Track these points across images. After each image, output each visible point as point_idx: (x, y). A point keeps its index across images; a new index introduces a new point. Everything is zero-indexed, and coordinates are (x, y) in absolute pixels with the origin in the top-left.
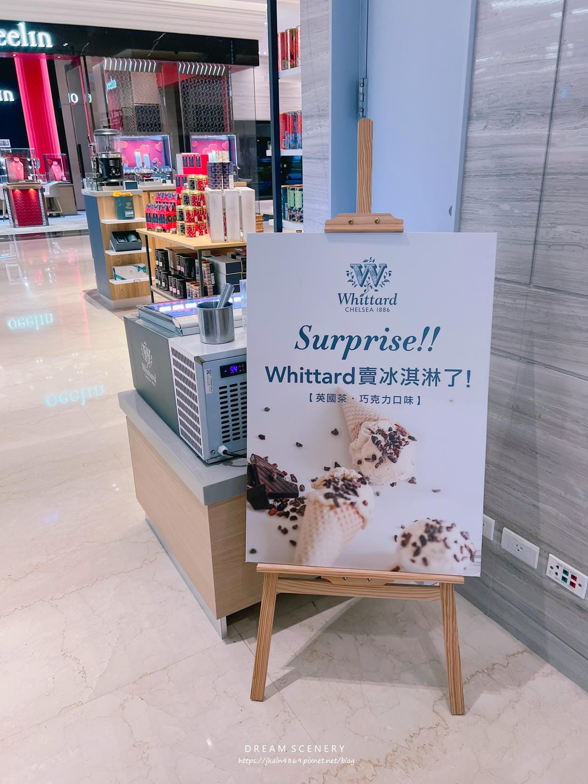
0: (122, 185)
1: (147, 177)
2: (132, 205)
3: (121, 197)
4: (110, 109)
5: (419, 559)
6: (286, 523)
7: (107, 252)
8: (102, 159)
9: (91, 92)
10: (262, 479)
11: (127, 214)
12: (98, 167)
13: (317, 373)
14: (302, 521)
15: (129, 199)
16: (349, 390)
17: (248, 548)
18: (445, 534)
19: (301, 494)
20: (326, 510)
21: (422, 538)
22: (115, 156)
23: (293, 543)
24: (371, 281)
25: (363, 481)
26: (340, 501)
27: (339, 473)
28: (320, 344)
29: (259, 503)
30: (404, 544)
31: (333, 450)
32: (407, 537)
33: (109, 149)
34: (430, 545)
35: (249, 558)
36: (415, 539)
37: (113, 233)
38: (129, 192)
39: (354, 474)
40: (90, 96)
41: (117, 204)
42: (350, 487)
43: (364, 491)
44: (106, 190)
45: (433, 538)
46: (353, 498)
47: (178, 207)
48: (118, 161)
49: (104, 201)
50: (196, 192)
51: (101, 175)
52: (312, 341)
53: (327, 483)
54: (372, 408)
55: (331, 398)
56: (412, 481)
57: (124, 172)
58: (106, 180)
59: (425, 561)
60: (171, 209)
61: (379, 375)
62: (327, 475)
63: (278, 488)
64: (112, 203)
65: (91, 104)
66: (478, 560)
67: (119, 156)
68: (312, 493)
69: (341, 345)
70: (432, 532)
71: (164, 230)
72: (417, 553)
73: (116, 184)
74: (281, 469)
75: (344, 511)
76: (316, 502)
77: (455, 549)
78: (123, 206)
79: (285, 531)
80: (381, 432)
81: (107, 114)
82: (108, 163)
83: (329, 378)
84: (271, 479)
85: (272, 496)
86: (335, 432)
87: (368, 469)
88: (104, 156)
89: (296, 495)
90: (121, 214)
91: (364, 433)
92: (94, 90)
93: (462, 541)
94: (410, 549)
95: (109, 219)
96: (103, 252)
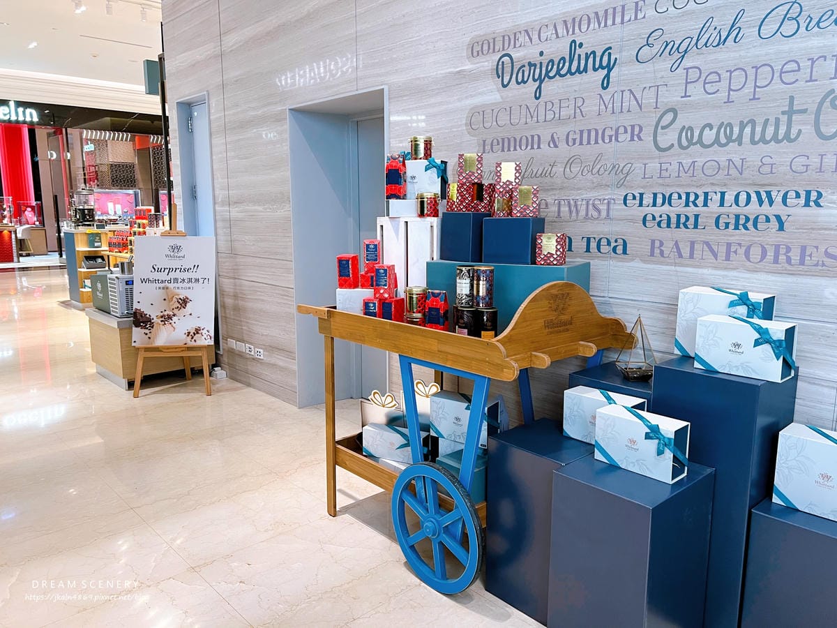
0: (93, 225)
1: (114, 222)
2: (100, 239)
3: (92, 234)
4: (86, 164)
5: (193, 340)
6: (147, 331)
7: (79, 270)
8: (79, 209)
9: (70, 151)
10: (139, 316)
11: (96, 244)
12: (76, 214)
13: (158, 280)
14: (152, 330)
15: (98, 235)
16: (169, 285)
17: (133, 341)
18: (202, 331)
19: (152, 321)
20: (161, 326)
21: (194, 333)
22: (90, 207)
23: (149, 338)
24: (176, 250)
25: (174, 315)
26: (166, 322)
27: (166, 313)
28: (160, 270)
29: (137, 325)
30: (188, 335)
31: (164, 305)
32: (189, 333)
33: (85, 203)
34: (197, 335)
35: (133, 344)
36: (192, 334)
37: (85, 257)
38: (99, 231)
39: (171, 313)
40: (69, 155)
41: (88, 238)
42: (170, 318)
43: (175, 319)
44: (82, 229)
45: (198, 333)
46: (171, 321)
47: (129, 238)
48: (91, 211)
49: (79, 235)
50: (141, 230)
51: (78, 219)
52: (157, 269)
53: (162, 317)
54: (177, 291)
55: (163, 288)
56: (191, 314)
57: (96, 218)
58: (81, 222)
59: (195, 341)
60: (125, 240)
61: (180, 280)
62: (162, 314)
63: (144, 319)
64: (85, 237)
65: (69, 160)
66: (213, 339)
67: (92, 208)
68: (155, 320)
69: (167, 271)
70: (197, 331)
71: (120, 252)
72: (192, 338)
73: (89, 225)
74: (145, 313)
75: (168, 326)
76: (158, 323)
77: (205, 336)
78: (93, 239)
79: (146, 334)
80: (180, 299)
81: (84, 168)
82: (84, 212)
83: (162, 282)
84: (142, 316)
85: (142, 322)
86: (165, 300)
87: (176, 311)
88: (81, 207)
89: (150, 321)
90: (91, 244)
91: (174, 300)
92: (73, 148)
93: (207, 333)
94: (190, 337)
95: (82, 247)
96: (76, 271)
